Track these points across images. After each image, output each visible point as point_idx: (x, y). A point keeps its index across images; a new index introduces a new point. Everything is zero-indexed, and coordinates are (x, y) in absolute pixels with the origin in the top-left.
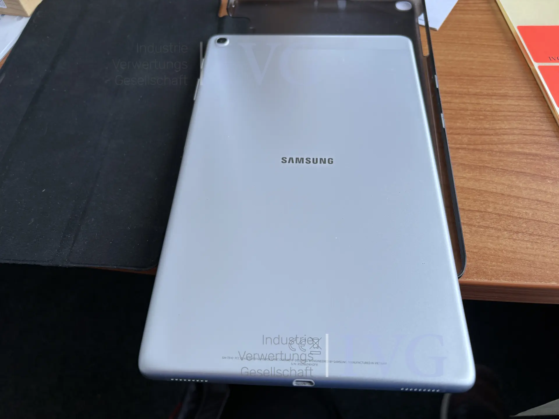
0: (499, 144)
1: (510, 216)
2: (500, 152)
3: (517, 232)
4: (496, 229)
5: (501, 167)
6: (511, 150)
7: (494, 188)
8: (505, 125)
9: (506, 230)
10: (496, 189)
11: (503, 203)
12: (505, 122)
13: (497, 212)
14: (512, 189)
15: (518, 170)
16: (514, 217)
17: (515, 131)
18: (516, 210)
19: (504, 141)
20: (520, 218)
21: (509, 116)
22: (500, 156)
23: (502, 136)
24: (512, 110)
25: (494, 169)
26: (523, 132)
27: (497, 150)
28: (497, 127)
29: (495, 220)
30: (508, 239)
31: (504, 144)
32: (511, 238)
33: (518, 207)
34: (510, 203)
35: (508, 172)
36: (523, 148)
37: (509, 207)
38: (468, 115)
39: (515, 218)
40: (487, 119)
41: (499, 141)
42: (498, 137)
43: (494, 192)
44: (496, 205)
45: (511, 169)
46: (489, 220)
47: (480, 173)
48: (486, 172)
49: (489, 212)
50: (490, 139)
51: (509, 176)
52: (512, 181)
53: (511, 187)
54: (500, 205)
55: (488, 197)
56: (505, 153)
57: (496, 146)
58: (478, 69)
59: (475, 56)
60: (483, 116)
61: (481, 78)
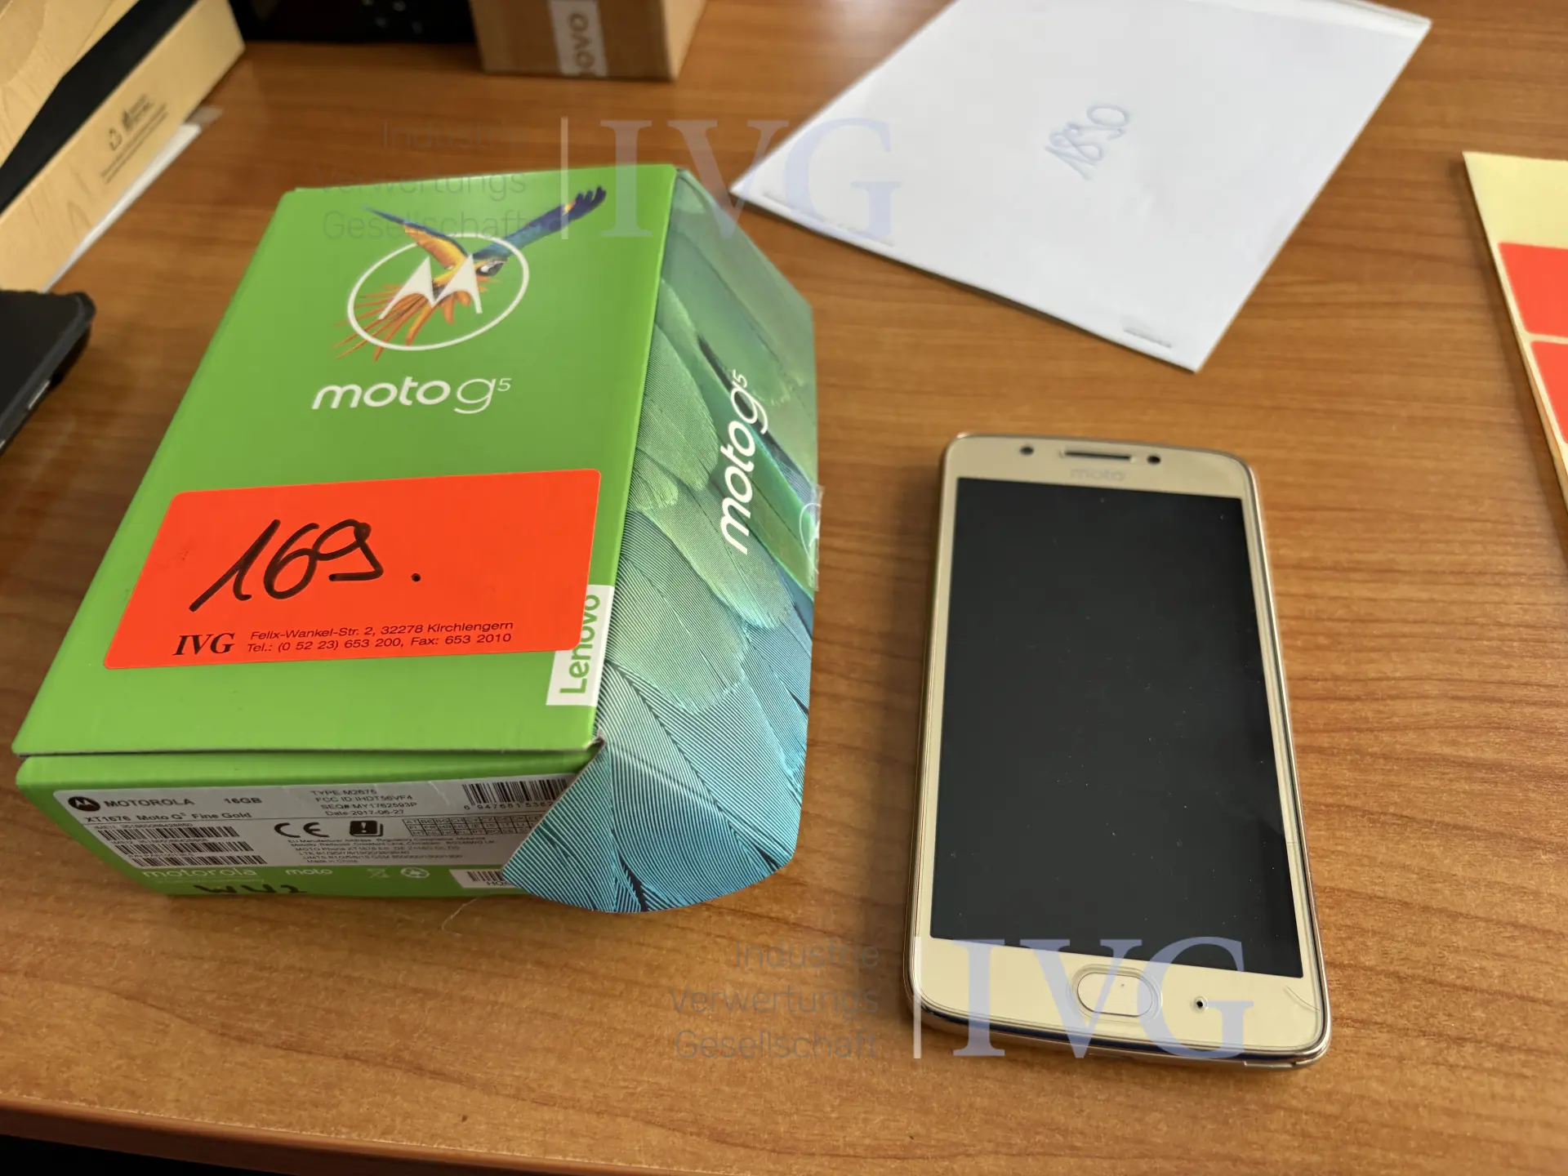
0: (1382, 730)
1: (1432, 982)
2: (1386, 757)
3: (1460, 1041)
4: (1391, 1028)
5: (1392, 810)
6: (1419, 750)
7: (1377, 881)
8: (1395, 668)
9: (1424, 1034)
10: (1383, 884)
11: (1410, 936)
12: (1394, 655)
13: (1392, 969)
14: (1434, 886)
15: (1447, 819)
16: (1446, 986)
17: (1429, 688)
18: (1452, 959)
19: (1396, 720)
20: (1466, 989)
21: (1404, 636)
22: (1389, 771)
23: (1389, 702)
24: (1411, 617)
25: (1372, 814)
26: (1452, 687)
27: (1376, 749)
28: (1371, 671)
29: (1387, 995)
30: (1434, 1067)
31: (1397, 729)
32: (1439, 1059)
33: (1457, 950)
34: (1430, 937)
35: (1415, 826)
36: (1454, 743)
37: (1428, 948)
39: (1447, 988)
40: (1340, 647)
41: (1382, 719)
42: (1375, 706)
43: (1379, 898)
44: (1386, 943)
45: (1425, 816)
46: (1369, 997)
47: (1328, 829)
48: (1349, 824)
49: (1366, 969)
50: (1353, 712)
51: (1419, 838)
52: (1432, 858)
53: (1426, 876)
54: (1399, 942)
55: (1361, 915)
56: (1401, 759)
57: (1372, 737)
58: (1301, 486)
59: (1291, 444)
60: (1326, 635)
61: (1312, 513)
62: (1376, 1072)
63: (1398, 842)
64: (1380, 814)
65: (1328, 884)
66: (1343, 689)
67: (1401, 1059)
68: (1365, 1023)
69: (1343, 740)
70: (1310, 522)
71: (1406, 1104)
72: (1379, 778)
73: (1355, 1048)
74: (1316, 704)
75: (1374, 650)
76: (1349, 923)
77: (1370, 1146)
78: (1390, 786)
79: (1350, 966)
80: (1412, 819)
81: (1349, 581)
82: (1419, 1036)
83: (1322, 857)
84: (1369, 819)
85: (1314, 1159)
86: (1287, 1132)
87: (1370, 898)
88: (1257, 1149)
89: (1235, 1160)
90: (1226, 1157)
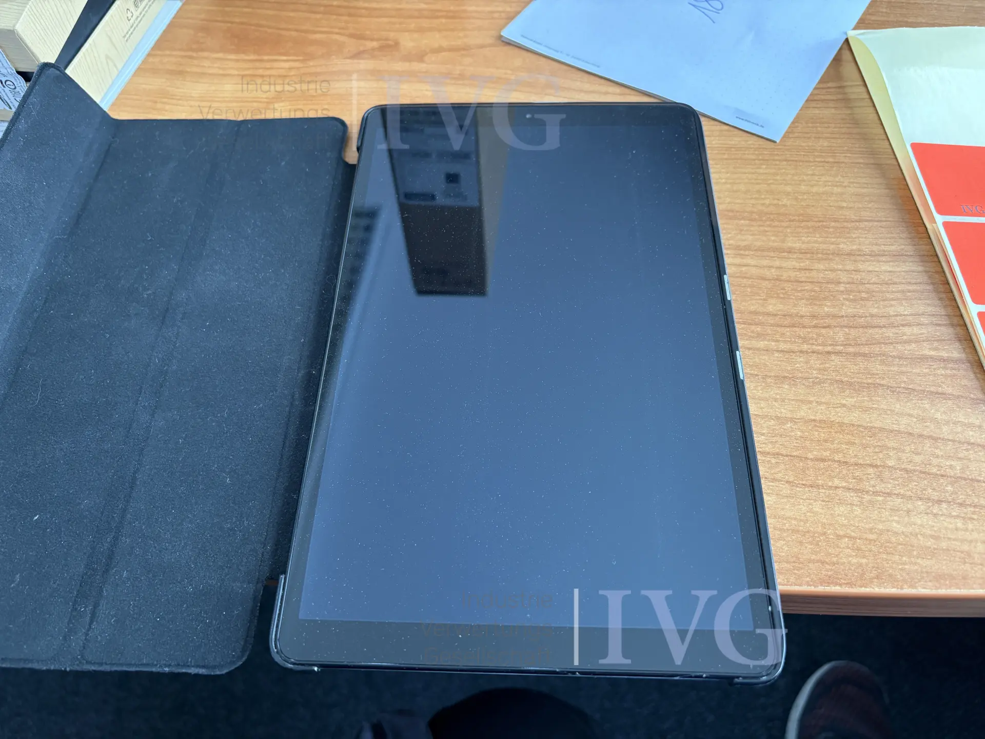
0: (897, 343)
1: (924, 473)
3: (939, 502)
4: (903, 496)
5: (903, 385)
6: (917, 353)
7: (894, 422)
8: (905, 309)
9: (921, 499)
10: (898, 424)
11: (912, 450)
12: (904, 302)
13: (903, 467)
14: (925, 424)
15: (932, 389)
16: (932, 474)
18: (935, 461)
19: (905, 337)
20: (942, 476)
22: (901, 365)
23: (901, 328)
25: (892, 388)
27: (894, 353)
28: (892, 311)
29: (901, 480)
30: (925, 515)
31: (905, 342)
32: (929, 511)
33: (937, 457)
34: (923, 450)
35: (916, 393)
37: (922, 456)
38: (842, 292)
39: (933, 476)
40: (873, 299)
41: (897, 337)
42: (894, 330)
43: (896, 431)
44: (900, 454)
45: (921, 388)
46: (892, 481)
47: (869, 396)
48: (880, 393)
49: (889, 467)
50: (882, 334)
51: (918, 400)
52: (924, 410)
53: (923, 420)
54: (907, 453)
55: (887, 440)
56: (908, 358)
57: (892, 347)
58: (851, 208)
59: (845, 184)
60: (867, 293)
61: (857, 224)
62: (896, 518)
63: (907, 402)
64: (897, 387)
65: (869, 425)
66: (876, 321)
67: (908, 511)
68: (889, 494)
69: (876, 349)
70: (857, 229)
71: (911, 533)
72: (896, 369)
73: (884, 507)
74: (861, 330)
75: (893, 299)
76: (879, 444)
77: (893, 554)
78: (902, 373)
79: (881, 466)
80: (914, 390)
81: (879, 261)
82: (917, 500)
83: (866, 411)
84: (890, 390)
85: (864, 561)
86: (849, 548)
87: (892, 432)
88: (835, 557)
89: (823, 563)
90: (818, 561)
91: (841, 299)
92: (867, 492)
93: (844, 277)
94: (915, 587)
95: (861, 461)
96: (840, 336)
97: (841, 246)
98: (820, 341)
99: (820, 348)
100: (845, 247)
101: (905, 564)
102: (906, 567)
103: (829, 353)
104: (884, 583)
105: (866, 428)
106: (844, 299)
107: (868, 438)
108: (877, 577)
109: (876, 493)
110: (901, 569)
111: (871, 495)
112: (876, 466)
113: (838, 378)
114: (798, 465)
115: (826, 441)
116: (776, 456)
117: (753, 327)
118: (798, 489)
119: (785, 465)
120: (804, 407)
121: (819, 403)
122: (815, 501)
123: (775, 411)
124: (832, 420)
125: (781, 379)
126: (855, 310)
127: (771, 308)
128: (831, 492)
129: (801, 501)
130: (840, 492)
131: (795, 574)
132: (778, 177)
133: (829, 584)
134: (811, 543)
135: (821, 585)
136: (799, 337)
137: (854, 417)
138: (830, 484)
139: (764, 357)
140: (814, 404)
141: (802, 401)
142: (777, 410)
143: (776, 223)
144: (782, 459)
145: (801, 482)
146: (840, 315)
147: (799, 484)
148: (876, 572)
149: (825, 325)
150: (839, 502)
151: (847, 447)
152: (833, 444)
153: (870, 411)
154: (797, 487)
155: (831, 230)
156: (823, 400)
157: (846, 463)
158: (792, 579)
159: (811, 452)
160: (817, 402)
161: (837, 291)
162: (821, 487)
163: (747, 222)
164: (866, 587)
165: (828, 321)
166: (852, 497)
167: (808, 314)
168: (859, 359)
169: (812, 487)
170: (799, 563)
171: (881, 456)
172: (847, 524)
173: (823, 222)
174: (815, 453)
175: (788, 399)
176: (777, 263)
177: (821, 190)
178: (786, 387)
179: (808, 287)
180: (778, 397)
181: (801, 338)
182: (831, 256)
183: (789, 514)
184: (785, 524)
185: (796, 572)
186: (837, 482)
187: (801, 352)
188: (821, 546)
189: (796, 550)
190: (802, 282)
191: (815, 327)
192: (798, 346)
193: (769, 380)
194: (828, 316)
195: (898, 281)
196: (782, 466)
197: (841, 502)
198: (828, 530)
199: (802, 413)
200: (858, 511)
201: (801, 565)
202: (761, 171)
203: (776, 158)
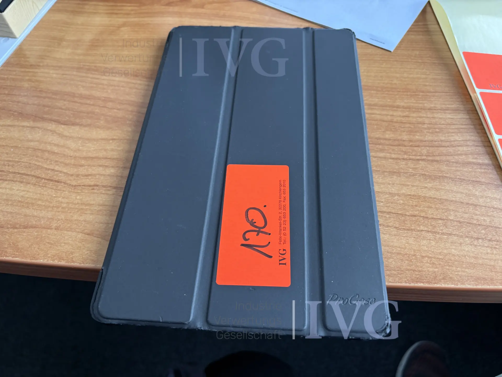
0: (455, 155)
1: (469, 223)
2: (456, 163)
3: (478, 239)
4: (458, 236)
5: (458, 177)
6: (466, 160)
7: (453, 196)
8: (459, 138)
10: (456, 198)
11: (463, 211)
12: (459, 134)
13: (458, 220)
14: (470, 198)
15: (474, 179)
18: (475, 217)
19: (459, 152)
20: (479, 225)
22: (457, 166)
23: (457, 147)
24: (464, 123)
25: (452, 178)
26: (476, 143)
27: (453, 161)
28: (452, 139)
29: (457, 227)
30: (470, 245)
31: (459, 155)
32: (472, 243)
33: (476, 215)
34: (469, 211)
35: (465, 182)
37: (468, 214)
39: (474, 225)
40: (443, 132)
41: (455, 152)
42: (453, 148)
43: (454, 201)
44: (456, 213)
45: (467, 179)
46: (452, 227)
47: (439, 183)
48: (446, 181)
49: (451, 220)
50: (447, 150)
51: (466, 185)
52: (470, 190)
53: (468, 195)
54: (460, 213)
55: (449, 206)
56: (461, 163)
57: (452, 157)
58: (431, 86)
59: (428, 73)
60: (439, 129)
61: (434, 94)
62: (454, 247)
63: (460, 186)
64: (455, 178)
65: (439, 198)
66: (444, 144)
67: (461, 244)
68: (450, 234)
69: (444, 158)
70: (434, 96)
71: (462, 255)
72: (454, 168)
73: (448, 241)
74: (436, 148)
75: (453, 133)
76: (445, 208)
77: (452, 266)
78: (457, 171)
79: (446, 219)
80: (464, 180)
81: (445, 113)
82: (466, 238)
83: (438, 190)
84: (451, 180)
85: (436, 270)
86: (428, 263)
87: (452, 201)
88: (420, 268)
89: (414, 271)
90: (411, 270)
91: (425, 132)
92: (438, 233)
93: (427, 121)
94: (464, 284)
95: (435, 217)
96: (425, 151)
97: (426, 105)
98: (413, 154)
99: (414, 157)
100: (427, 105)
101: (459, 272)
102: (460, 273)
103: (418, 160)
104: (447, 282)
105: (438, 199)
106: (427, 132)
107: (439, 205)
108: (444, 279)
109: (443, 234)
110: (456, 275)
111: (440, 235)
112: (443, 220)
113: (423, 173)
114: (401, 218)
115: (416, 206)
116: (389, 214)
117: (377, 146)
118: (401, 231)
119: (394, 218)
120: (405, 188)
121: (413, 186)
122: (410, 237)
123: (389, 190)
124: (420, 195)
125: (392, 173)
126: (432, 138)
127: (387, 136)
128: (419, 233)
129: (403, 238)
130: (423, 233)
131: (398, 276)
132: (392, 70)
133: (417, 282)
134: (407, 260)
135: (413, 283)
136: (403, 151)
137: (432, 193)
138: (418, 229)
139: (383, 161)
140: (410, 186)
141: (403, 185)
142: (390, 189)
143: (391, 93)
144: (392, 215)
145: (403, 228)
146: (424, 140)
147: (401, 228)
148: (443, 276)
149: (416, 145)
150: (423, 238)
151: (428, 209)
152: (419, 207)
153: (440, 190)
154: (400, 230)
155: (420, 97)
156: (415, 184)
157: (427, 217)
158: (397, 279)
159: (408, 211)
160: (412, 185)
161: (423, 128)
162: (413, 230)
163: (375, 92)
164: (437, 284)
165: (417, 143)
166: (430, 235)
167: (407, 139)
168: (435, 163)
169: (408, 230)
170: (401, 271)
171: (446, 214)
172: (427, 250)
173: (415, 92)
174: (411, 212)
175: (396, 184)
176: (391, 113)
177: (415, 76)
178: (395, 177)
179: (408, 125)
180: (390, 182)
181: (404, 152)
182: (420, 110)
183: (396, 244)
184: (393, 250)
185: (399, 275)
186: (422, 228)
187: (404, 159)
188: (412, 262)
189: (399, 264)
190: (404, 123)
191: (411, 146)
192: (402, 156)
193: (386, 173)
194: (417, 141)
195: (456, 123)
196: (392, 219)
197: (424, 238)
198: (417, 253)
199: (404, 191)
200: (433, 243)
201: (402, 272)
202: (383, 66)
203: (391, 60)
